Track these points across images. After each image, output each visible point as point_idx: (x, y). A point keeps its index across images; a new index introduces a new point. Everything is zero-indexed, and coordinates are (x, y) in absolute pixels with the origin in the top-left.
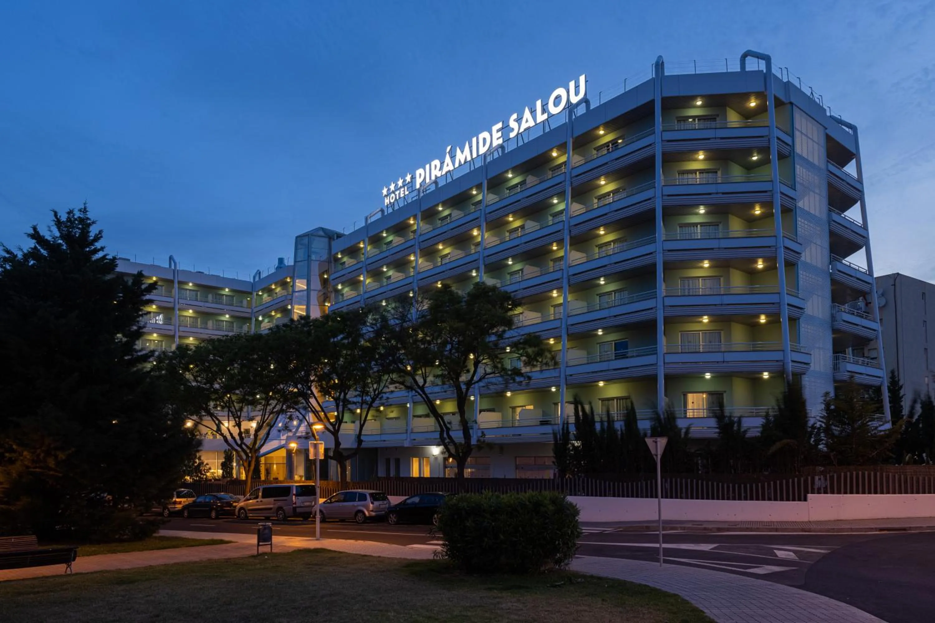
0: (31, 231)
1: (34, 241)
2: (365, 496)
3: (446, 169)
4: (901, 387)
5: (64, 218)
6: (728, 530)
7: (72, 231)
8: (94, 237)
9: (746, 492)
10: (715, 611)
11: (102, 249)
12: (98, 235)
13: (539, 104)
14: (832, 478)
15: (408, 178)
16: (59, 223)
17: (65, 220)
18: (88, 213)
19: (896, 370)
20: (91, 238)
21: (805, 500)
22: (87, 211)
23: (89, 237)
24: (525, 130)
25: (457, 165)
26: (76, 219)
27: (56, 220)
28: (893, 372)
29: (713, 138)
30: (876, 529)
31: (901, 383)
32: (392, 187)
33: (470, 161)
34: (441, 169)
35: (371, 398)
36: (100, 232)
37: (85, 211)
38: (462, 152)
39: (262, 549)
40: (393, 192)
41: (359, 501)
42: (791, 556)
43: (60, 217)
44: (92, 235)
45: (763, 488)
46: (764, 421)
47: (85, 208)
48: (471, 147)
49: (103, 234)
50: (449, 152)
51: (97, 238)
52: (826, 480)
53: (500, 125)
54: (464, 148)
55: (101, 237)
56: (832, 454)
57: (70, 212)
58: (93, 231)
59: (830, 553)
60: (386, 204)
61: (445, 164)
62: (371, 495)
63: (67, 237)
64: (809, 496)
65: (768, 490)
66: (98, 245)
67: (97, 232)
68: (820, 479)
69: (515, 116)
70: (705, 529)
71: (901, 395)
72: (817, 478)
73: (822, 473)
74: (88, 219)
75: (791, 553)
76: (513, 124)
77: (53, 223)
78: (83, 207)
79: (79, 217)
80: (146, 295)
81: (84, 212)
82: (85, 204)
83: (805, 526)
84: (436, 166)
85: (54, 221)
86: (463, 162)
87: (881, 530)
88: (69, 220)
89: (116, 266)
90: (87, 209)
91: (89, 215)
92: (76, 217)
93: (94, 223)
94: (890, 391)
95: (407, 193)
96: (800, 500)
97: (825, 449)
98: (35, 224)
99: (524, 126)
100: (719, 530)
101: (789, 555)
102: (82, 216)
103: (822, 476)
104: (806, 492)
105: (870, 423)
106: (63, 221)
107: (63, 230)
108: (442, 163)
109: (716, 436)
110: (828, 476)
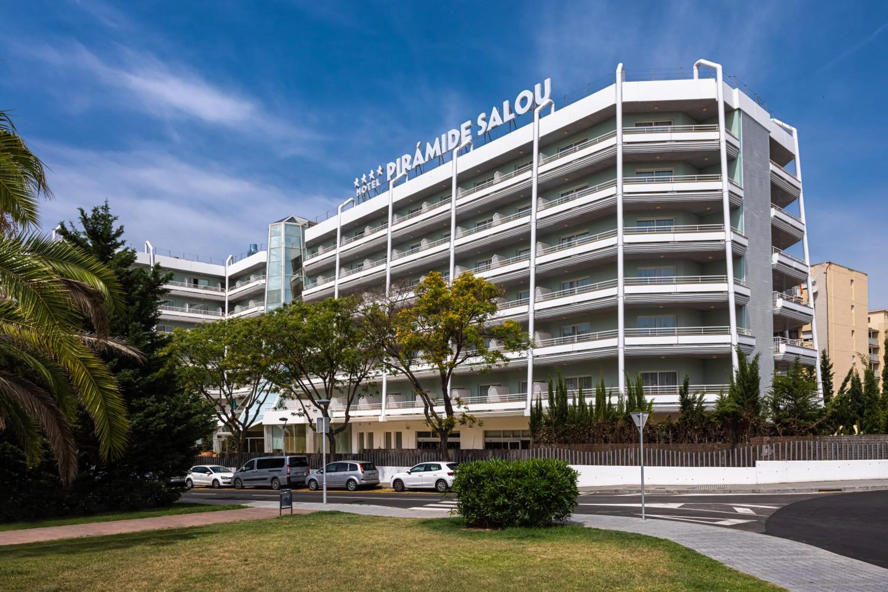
0: (59, 227)
1: (62, 236)
2: (356, 466)
3: (416, 163)
4: (831, 366)
5: (89, 215)
6: (687, 492)
7: (97, 227)
8: (117, 231)
9: (702, 458)
10: (704, 550)
11: (123, 243)
12: (119, 230)
13: (506, 104)
14: (777, 447)
15: (379, 171)
16: (85, 220)
17: (91, 217)
18: (109, 210)
19: (827, 350)
20: (113, 233)
21: (754, 465)
22: (108, 209)
23: (112, 232)
24: (493, 128)
25: (427, 159)
26: (100, 216)
27: (82, 217)
28: (824, 352)
29: (669, 141)
30: (816, 490)
31: (830, 363)
32: (364, 179)
33: (439, 156)
34: (412, 162)
35: (358, 378)
36: (122, 227)
37: (106, 208)
38: (432, 147)
39: (284, 512)
40: (365, 184)
41: (350, 470)
42: (750, 512)
43: (86, 214)
44: (114, 230)
45: (717, 456)
46: (719, 397)
47: (106, 206)
48: (441, 143)
49: (124, 229)
50: (419, 148)
51: (119, 232)
52: (772, 448)
53: (469, 123)
54: (434, 143)
55: (123, 232)
56: (778, 425)
57: (95, 210)
58: (115, 227)
59: (780, 509)
60: (357, 195)
61: (416, 158)
62: (362, 465)
63: (92, 233)
64: (758, 462)
65: (721, 457)
66: (119, 240)
67: (119, 228)
68: (767, 448)
69: (483, 115)
70: (668, 491)
71: (831, 373)
72: (764, 447)
73: (769, 442)
74: (110, 215)
75: (748, 509)
76: (481, 123)
77: (80, 220)
78: (105, 205)
79: (102, 214)
80: (162, 285)
81: (105, 210)
82: (106, 202)
83: (755, 488)
84: (406, 160)
85: (81, 218)
86: (432, 157)
87: (820, 490)
88: (94, 217)
89: (136, 258)
90: (109, 207)
91: (110, 212)
92: (100, 214)
93: (115, 219)
94: (822, 369)
95: (378, 184)
96: (749, 465)
97: (772, 422)
98: (62, 221)
99: (492, 124)
100: (680, 492)
101: (747, 511)
102: (103, 213)
103: (768, 445)
104: (755, 459)
105: (810, 399)
106: (89, 219)
107: (88, 227)
108: (413, 157)
109: (678, 410)
110: (774, 444)
